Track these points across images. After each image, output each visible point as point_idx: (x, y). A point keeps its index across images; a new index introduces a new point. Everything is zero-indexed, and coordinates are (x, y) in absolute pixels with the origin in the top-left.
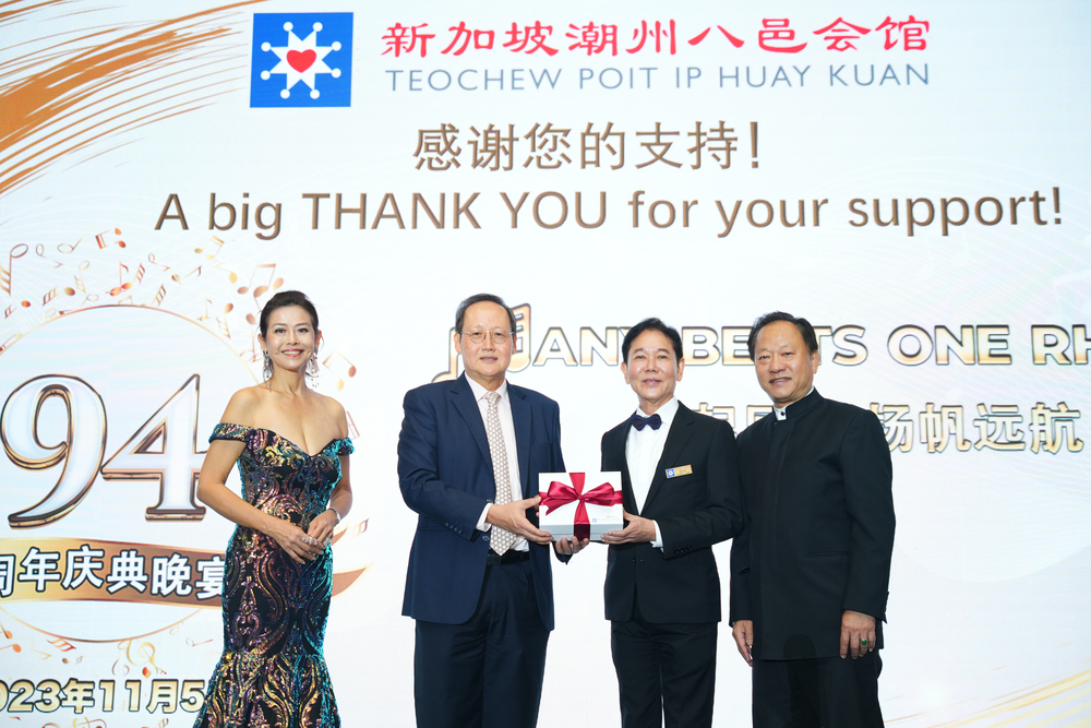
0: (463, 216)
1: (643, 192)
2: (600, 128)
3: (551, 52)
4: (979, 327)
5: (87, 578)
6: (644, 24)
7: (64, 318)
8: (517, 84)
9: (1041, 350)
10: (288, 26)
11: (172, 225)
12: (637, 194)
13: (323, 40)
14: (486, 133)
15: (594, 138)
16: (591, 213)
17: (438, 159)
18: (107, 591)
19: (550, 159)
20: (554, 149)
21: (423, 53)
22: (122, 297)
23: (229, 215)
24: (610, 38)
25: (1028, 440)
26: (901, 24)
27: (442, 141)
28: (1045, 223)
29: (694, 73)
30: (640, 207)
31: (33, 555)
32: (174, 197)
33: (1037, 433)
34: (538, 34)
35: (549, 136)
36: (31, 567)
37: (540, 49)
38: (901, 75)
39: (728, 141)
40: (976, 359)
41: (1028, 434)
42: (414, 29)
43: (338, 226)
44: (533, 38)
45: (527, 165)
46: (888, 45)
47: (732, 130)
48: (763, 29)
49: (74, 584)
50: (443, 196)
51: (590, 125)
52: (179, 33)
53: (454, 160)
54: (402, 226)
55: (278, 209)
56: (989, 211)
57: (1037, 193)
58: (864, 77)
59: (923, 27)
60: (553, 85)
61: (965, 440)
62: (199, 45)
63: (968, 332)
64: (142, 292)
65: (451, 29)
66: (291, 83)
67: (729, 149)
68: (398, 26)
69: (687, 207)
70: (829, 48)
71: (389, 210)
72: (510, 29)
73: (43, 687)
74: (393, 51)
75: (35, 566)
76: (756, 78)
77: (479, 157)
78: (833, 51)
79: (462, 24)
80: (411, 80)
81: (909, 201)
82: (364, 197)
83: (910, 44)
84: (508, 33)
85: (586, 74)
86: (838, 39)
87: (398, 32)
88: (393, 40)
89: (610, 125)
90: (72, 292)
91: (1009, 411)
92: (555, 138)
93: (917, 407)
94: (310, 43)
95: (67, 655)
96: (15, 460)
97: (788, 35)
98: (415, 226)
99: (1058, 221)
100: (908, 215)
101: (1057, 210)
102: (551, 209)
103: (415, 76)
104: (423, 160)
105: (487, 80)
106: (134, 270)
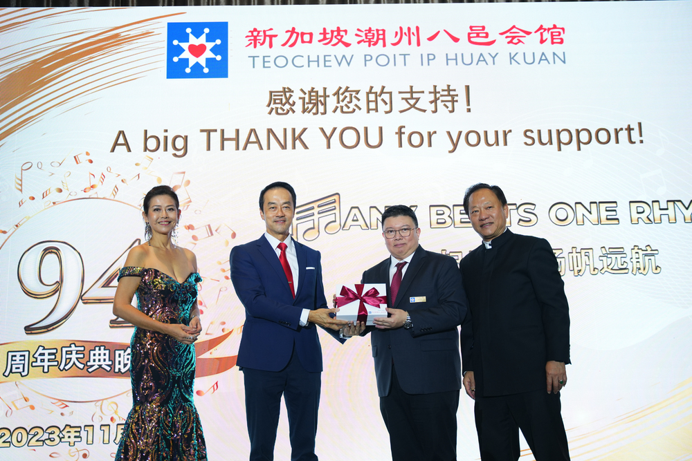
0: (298, 142)
1: (404, 127)
2: (377, 89)
3: (347, 45)
4: (600, 203)
5: (74, 363)
6: (401, 28)
7: (56, 206)
8: (327, 64)
9: (635, 216)
10: (189, 30)
11: (121, 150)
12: (401, 128)
13: (209, 39)
14: (310, 92)
15: (374, 95)
16: (374, 140)
17: (281, 108)
18: (87, 371)
19: (349, 108)
20: (351, 102)
21: (271, 46)
22: (91, 193)
23: (156, 143)
24: (381, 37)
25: (630, 267)
26: (549, 29)
27: (283, 98)
28: (635, 143)
29: (431, 57)
30: (403, 135)
31: (41, 351)
32: (121, 133)
33: (635, 263)
34: (339, 34)
35: (347, 94)
36: (39, 358)
37: (340, 43)
38: (550, 58)
39: (453, 96)
40: (599, 221)
41: (630, 264)
42: (264, 32)
43: (223, 148)
44: (336, 37)
45: (335, 111)
46: (542, 41)
47: (455, 90)
48: (470, 32)
49: (67, 368)
50: (285, 130)
51: (372, 88)
52: (122, 34)
53: (291, 109)
54: (261, 148)
55: (186, 139)
56: (603, 136)
57: (629, 126)
58: (529, 60)
59: (561, 31)
60: (349, 64)
61: (595, 269)
62: (135, 41)
63: (594, 206)
64: (104, 190)
65: (287, 32)
66: (191, 64)
67: (453, 101)
68: (255, 30)
69: (430, 135)
70: (509, 43)
71: (253, 138)
72: (322, 32)
73: (49, 431)
74: (253, 45)
75: (42, 357)
76: (467, 60)
77: (306, 106)
78: (511, 44)
79: (294, 29)
80: (264, 62)
81: (558, 130)
82: (238, 131)
83: (555, 41)
84: (320, 34)
85: (368, 58)
86: (513, 38)
87: (255, 34)
88: (252, 38)
89: (383, 87)
90: (60, 191)
91: (619, 251)
92: (351, 95)
93: (567, 249)
94: (202, 40)
95: (64, 411)
96: (28, 293)
97: (484, 35)
98: (269, 148)
99: (642, 142)
100: (558, 139)
101: (641, 136)
102: (350, 138)
103: (266, 59)
104: (272, 109)
105: (309, 61)
106: (98, 177)
